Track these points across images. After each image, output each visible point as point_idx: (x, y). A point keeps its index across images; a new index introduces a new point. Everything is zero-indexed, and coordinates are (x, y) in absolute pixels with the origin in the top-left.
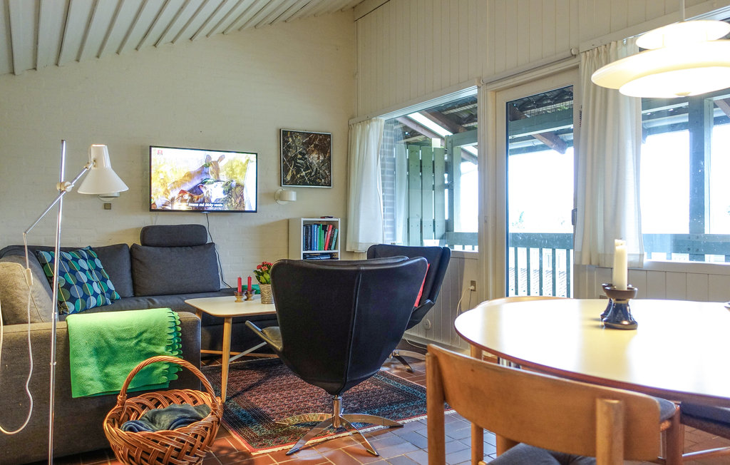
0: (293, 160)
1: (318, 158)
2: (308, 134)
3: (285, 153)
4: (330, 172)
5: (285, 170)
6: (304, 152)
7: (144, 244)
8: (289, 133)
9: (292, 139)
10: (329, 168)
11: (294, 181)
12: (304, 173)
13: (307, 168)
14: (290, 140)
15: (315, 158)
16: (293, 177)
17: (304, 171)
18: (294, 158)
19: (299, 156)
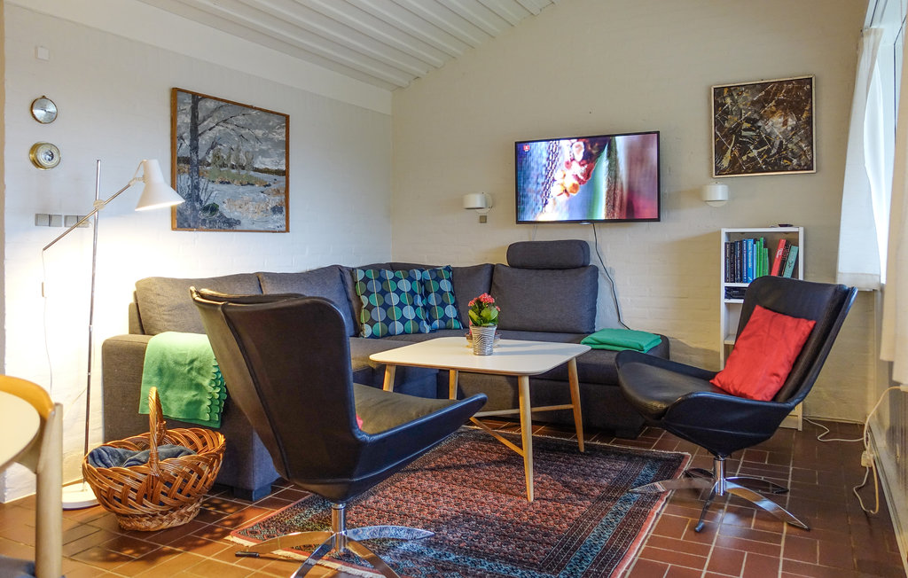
0: (734, 132)
1: (785, 123)
2: (764, 85)
3: (719, 124)
4: (811, 144)
5: (720, 151)
6: (756, 116)
7: (512, 266)
8: (726, 91)
9: (733, 99)
10: (809, 138)
11: (735, 168)
12: (755, 153)
13: (762, 143)
14: (729, 100)
15: (777, 125)
16: (734, 161)
17: (756, 148)
18: (736, 130)
19: (746, 125)
